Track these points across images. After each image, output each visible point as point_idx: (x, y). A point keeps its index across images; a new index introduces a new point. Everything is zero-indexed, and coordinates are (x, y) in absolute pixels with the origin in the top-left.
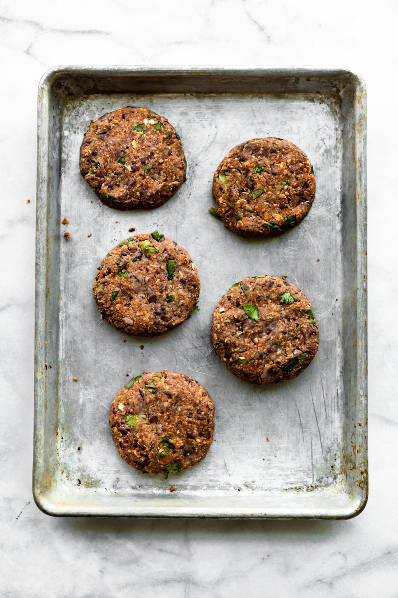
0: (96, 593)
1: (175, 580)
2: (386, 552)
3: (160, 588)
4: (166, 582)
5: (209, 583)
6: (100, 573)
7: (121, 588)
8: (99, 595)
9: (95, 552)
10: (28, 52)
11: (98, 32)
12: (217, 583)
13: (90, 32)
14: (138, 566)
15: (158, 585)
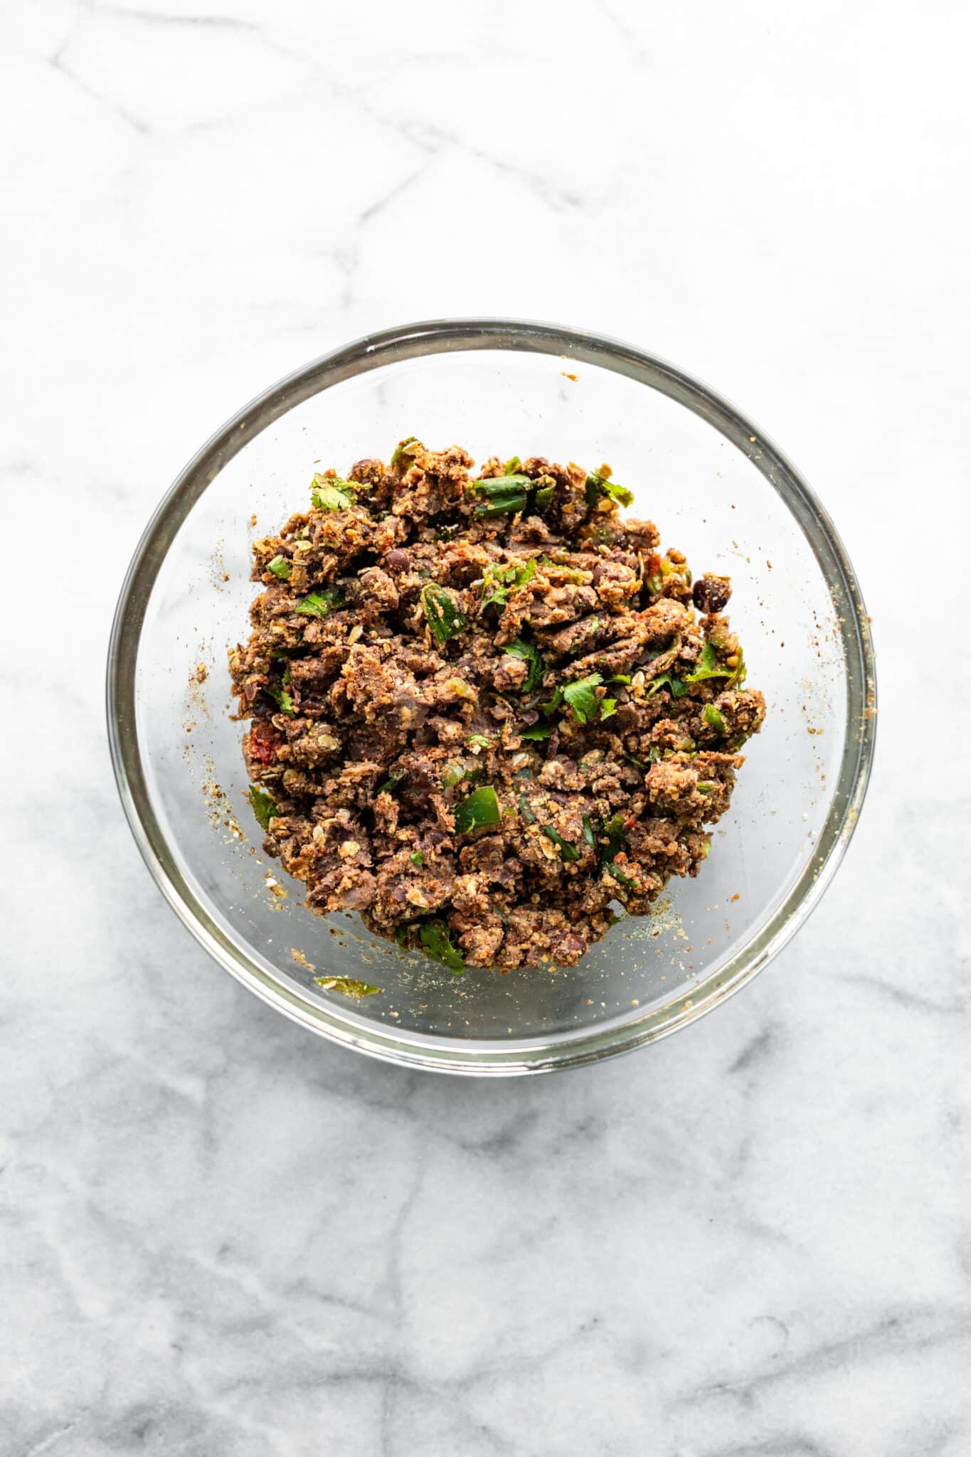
0: (162, 1402)
1: (360, 1375)
2: (887, 1320)
3: (322, 1394)
4: (338, 1378)
5: (446, 1384)
6: (172, 1352)
7: (224, 1389)
8: (168, 1406)
9: (163, 1296)
10: (55, 62)
11: (228, 22)
12: (465, 1384)
13: (209, 21)
14: (270, 1335)
15: (318, 1385)
